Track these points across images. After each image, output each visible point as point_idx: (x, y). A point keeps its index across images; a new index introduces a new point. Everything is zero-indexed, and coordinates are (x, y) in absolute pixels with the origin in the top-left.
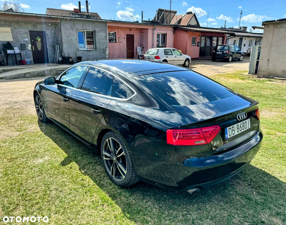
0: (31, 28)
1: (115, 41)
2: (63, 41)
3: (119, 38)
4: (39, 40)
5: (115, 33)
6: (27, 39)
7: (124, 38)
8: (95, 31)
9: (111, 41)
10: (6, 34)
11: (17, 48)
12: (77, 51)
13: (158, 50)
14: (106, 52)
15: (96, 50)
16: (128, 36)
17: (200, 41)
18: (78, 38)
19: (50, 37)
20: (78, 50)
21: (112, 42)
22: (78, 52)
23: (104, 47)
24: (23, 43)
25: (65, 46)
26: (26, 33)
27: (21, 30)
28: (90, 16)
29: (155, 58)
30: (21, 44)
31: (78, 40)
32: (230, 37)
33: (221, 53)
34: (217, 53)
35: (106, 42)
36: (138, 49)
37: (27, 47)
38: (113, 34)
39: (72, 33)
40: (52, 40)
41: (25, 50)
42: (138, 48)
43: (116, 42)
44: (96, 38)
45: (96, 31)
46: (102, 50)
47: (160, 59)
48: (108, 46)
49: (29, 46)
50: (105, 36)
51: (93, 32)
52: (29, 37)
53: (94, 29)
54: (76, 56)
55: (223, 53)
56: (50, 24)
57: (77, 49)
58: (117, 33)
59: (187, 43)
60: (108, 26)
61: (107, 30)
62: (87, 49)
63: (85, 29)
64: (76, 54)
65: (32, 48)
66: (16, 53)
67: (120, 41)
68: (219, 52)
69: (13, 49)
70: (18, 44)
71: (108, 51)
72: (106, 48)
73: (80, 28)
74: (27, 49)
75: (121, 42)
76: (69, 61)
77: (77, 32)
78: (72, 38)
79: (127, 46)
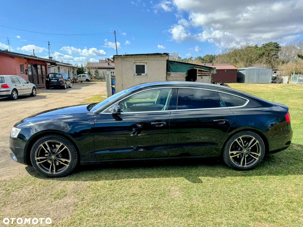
17: (27, 69)
29: (2, 87)
32: (51, 66)
33: (56, 81)
34: (52, 81)
47: (9, 88)
55: (58, 81)
59: (16, 71)
68: (54, 80)
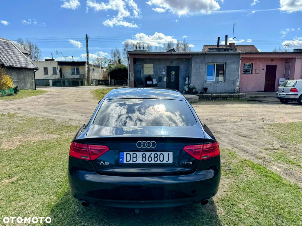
0: (168, 64)
1: (250, 73)
2: (192, 74)
3: (256, 69)
4: (173, 73)
5: (252, 64)
6: (164, 73)
7: (263, 69)
8: (225, 63)
9: (246, 72)
10: (149, 69)
11: (155, 80)
12: (204, 82)
13: (297, 81)
14: (237, 83)
15: (224, 81)
16: (268, 67)
18: (207, 71)
19: (183, 71)
20: (206, 82)
21: (247, 74)
22: (205, 84)
23: (235, 78)
24: (161, 76)
25: (193, 78)
26: (164, 68)
27: (161, 66)
28: (227, 50)
29: (291, 90)
30: (159, 77)
31: (206, 73)
35: (238, 73)
36: (280, 81)
37: (164, 79)
38: (249, 65)
39: (201, 66)
40: (185, 73)
41: (161, 81)
42: (280, 79)
43: (252, 73)
44: (227, 70)
45: (227, 63)
46: (231, 81)
47: (298, 92)
48: (239, 77)
49: (165, 79)
50: (237, 68)
51: (224, 64)
52: (166, 72)
53: (225, 62)
54: (202, 87)
56: (184, 60)
57: (204, 81)
58: (254, 64)
60: (242, 58)
61: (240, 61)
62: (215, 81)
63: (215, 62)
64: (203, 85)
65: (167, 80)
66: (153, 83)
67: (256, 72)
69: (152, 81)
70: (157, 77)
71: (239, 82)
72: (237, 79)
73: (210, 62)
74: (163, 81)
75: (259, 73)
76: (193, 91)
77: (207, 65)
78: (201, 70)
79: (266, 77)
